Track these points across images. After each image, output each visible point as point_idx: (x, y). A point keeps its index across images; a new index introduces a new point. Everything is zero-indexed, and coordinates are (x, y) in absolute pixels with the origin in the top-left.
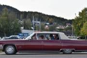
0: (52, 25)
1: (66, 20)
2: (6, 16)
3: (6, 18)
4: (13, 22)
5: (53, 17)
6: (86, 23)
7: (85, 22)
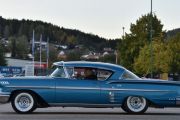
0: (73, 51)
1: (103, 40)
5: (75, 33)
6: (146, 47)
7: (143, 46)
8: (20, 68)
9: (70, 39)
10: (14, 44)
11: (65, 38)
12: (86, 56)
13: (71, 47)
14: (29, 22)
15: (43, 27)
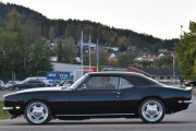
0: (124, 53)
1: (158, 40)
2: (15, 30)
3: (16, 34)
4: (32, 45)
8: (68, 73)
9: (122, 40)
10: (60, 46)
11: (116, 39)
12: (139, 59)
13: (123, 49)
14: (76, 22)
15: (91, 27)
